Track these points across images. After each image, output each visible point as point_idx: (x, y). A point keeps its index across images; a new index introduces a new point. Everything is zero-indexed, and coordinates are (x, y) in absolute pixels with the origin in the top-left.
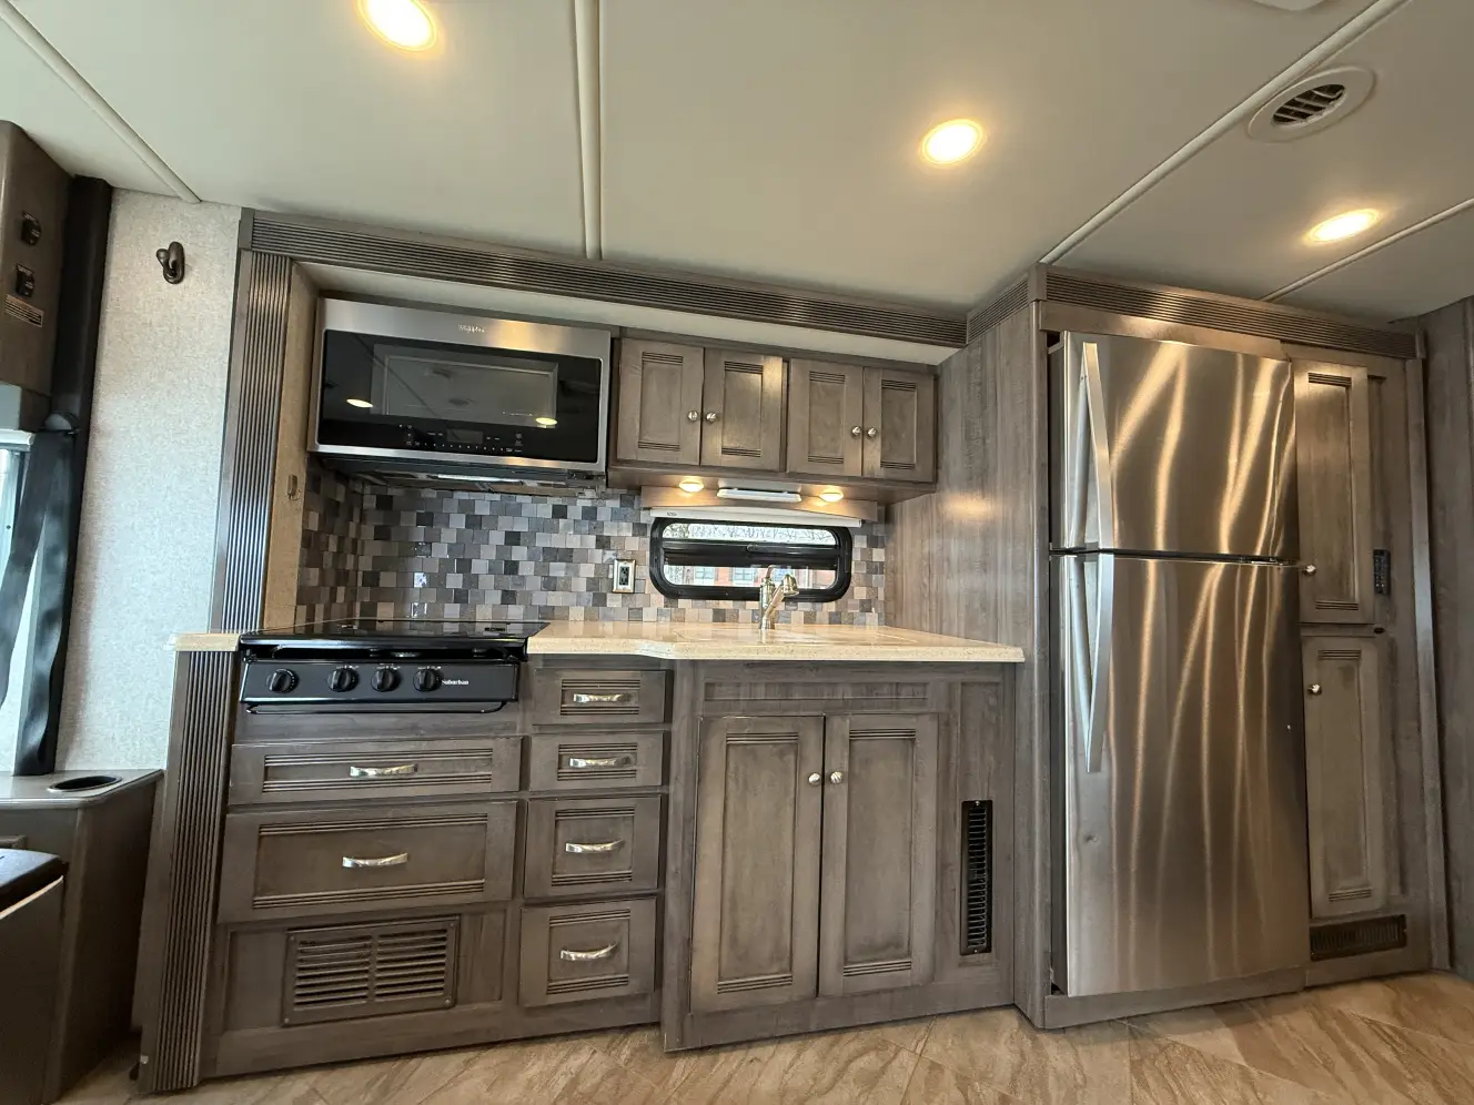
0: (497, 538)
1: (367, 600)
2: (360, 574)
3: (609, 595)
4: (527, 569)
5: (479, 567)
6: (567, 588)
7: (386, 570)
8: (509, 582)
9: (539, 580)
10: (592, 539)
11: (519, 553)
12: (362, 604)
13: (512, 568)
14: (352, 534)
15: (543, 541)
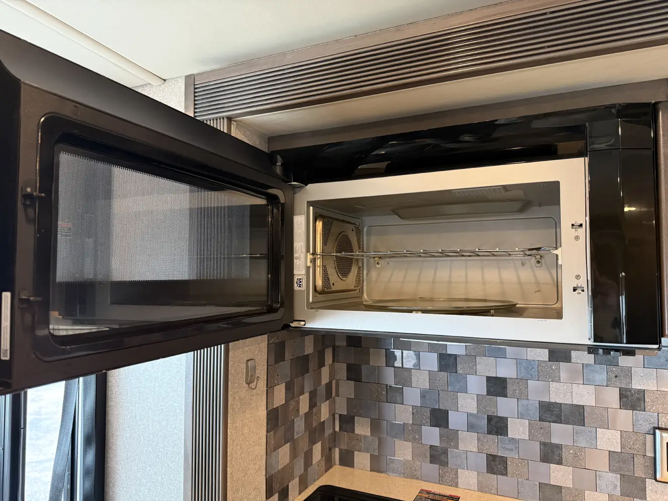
0: (476, 385)
1: (344, 447)
2: (337, 417)
3: (650, 482)
4: (518, 429)
5: (456, 420)
6: (578, 463)
7: (361, 416)
8: (494, 445)
9: (536, 447)
10: (612, 396)
11: (505, 406)
12: (341, 451)
13: (497, 426)
14: (325, 379)
15: (538, 392)
